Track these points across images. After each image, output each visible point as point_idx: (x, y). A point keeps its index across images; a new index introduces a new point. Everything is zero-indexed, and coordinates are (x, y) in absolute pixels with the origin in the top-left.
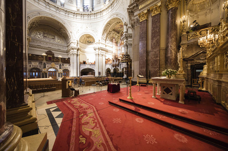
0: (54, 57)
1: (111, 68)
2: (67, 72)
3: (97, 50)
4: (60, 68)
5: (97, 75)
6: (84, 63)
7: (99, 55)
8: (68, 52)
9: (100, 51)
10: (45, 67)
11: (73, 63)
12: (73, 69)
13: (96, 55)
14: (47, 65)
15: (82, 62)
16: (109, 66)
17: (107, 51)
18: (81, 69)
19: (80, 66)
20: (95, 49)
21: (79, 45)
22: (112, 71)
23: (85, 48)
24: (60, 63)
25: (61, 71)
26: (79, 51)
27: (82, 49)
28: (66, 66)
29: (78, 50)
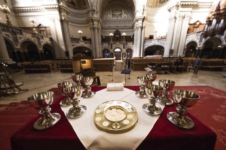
0: (120, 36)
1: (197, 41)
2: (130, 51)
3: (174, 11)
4: (124, 48)
6: (151, 37)
7: (175, 18)
8: (133, 27)
9: (180, 9)
10: (112, 48)
11: (137, 40)
12: (136, 47)
13: (170, 20)
14: (113, 45)
15: (148, 37)
16: (194, 37)
17: (195, 6)
18: (145, 47)
19: (144, 44)
20: (169, 11)
21: (145, 11)
22: (200, 45)
23: (153, 15)
24: (124, 42)
25: (124, 51)
26: (145, 22)
27: (149, 18)
28: (130, 45)
29: (144, 19)
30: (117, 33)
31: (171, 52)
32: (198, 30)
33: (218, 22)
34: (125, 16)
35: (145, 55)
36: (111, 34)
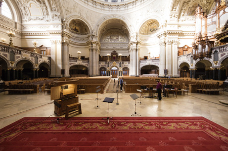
0: (117, 56)
2: (126, 70)
3: (163, 37)
4: (120, 67)
5: (162, 74)
6: (146, 58)
7: (165, 43)
8: (128, 49)
9: (168, 36)
10: (108, 66)
11: (132, 60)
12: (132, 66)
13: (161, 44)
14: (110, 64)
15: (143, 57)
18: (141, 67)
19: (139, 63)
20: (159, 37)
21: (138, 37)
23: (146, 40)
24: (121, 61)
25: (121, 69)
26: (139, 45)
27: (143, 42)
28: (126, 64)
29: (137, 44)
30: (114, 53)
31: (166, 71)
32: (187, 53)
33: (203, 47)
34: (121, 40)
35: (142, 74)
36: (109, 54)
